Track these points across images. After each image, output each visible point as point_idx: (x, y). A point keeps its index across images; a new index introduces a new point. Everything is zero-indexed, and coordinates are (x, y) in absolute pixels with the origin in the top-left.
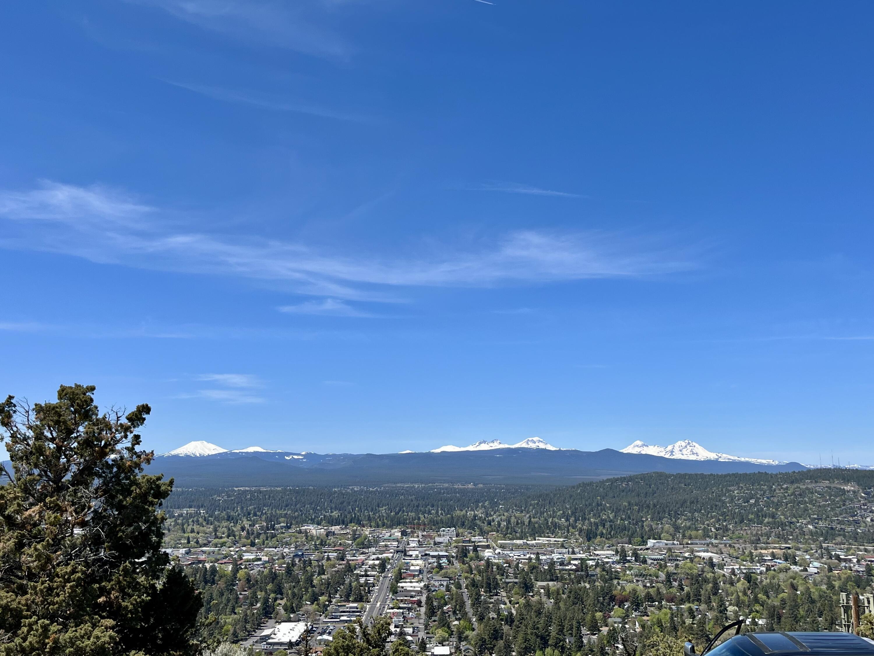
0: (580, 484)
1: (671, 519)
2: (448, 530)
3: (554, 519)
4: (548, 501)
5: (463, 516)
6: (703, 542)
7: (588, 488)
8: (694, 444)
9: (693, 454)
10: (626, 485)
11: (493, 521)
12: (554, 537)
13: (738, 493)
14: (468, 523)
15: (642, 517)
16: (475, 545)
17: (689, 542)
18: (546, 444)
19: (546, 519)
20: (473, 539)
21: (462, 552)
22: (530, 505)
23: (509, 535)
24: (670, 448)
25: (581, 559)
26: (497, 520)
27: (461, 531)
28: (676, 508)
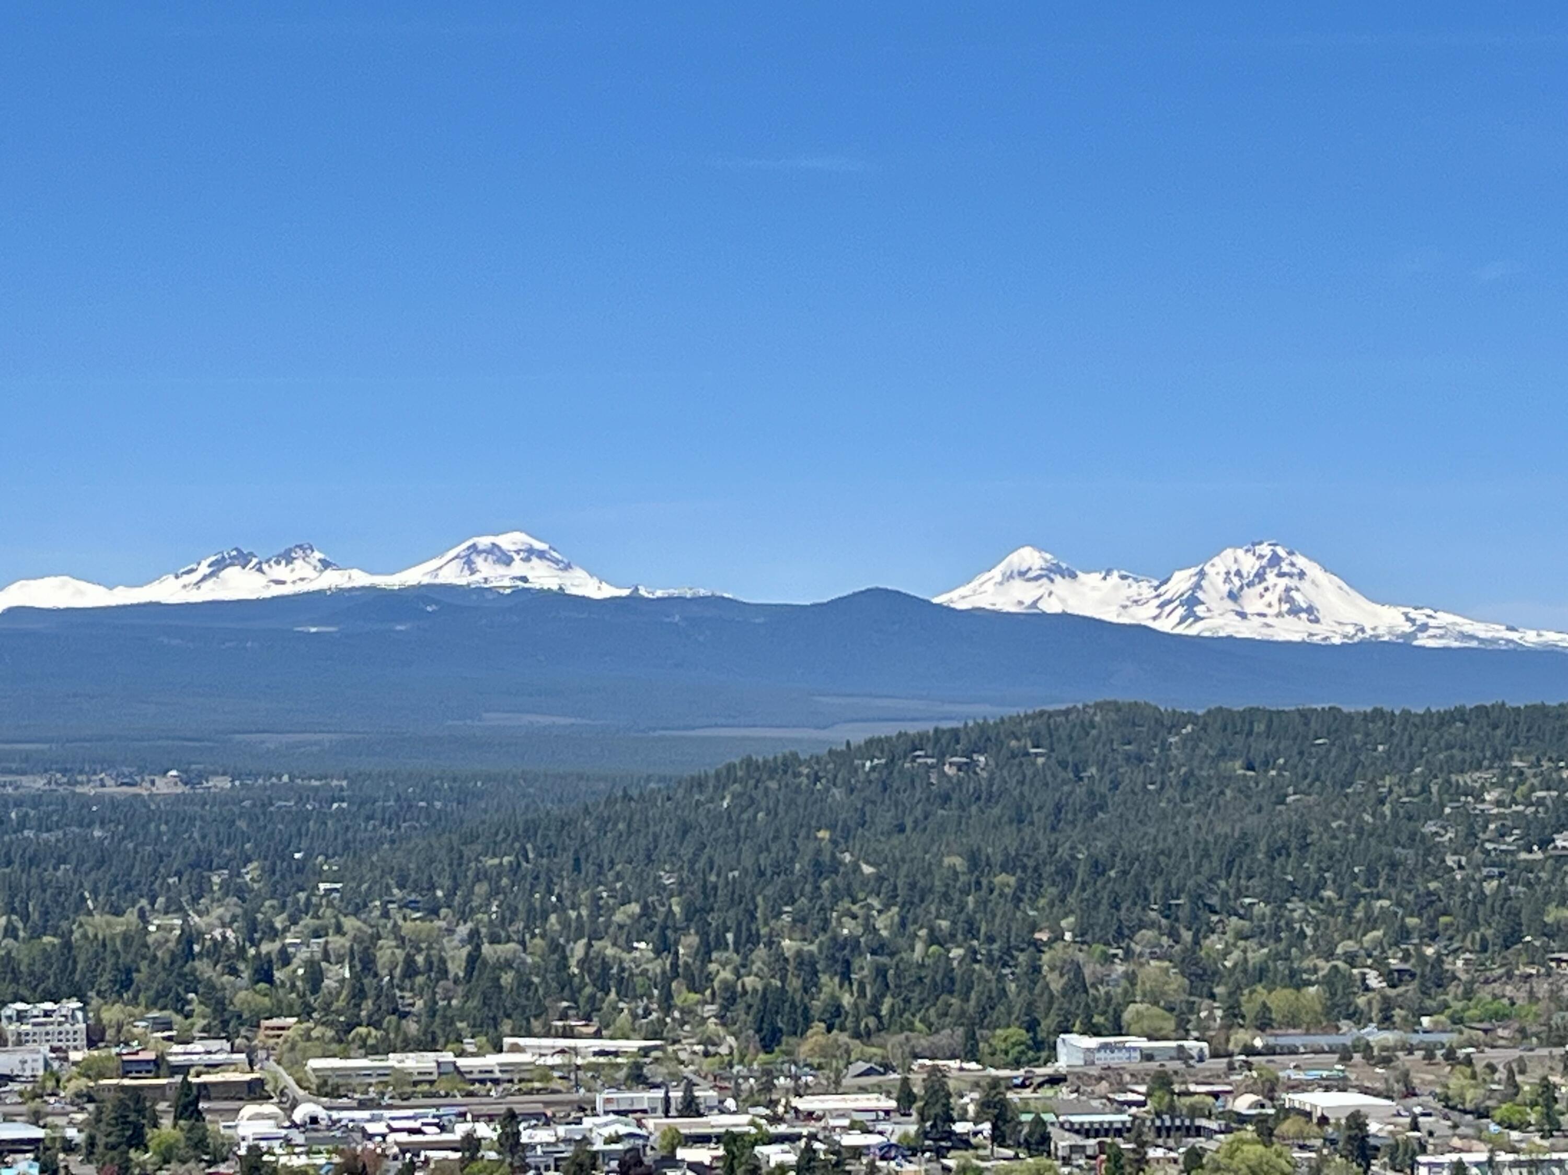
0: (730, 768)
1: (1175, 936)
2: (47, 1014)
3: (597, 945)
4: (566, 859)
5: (127, 939)
6: (1323, 1041)
7: (773, 785)
8: (1301, 561)
9: (1295, 611)
10: (960, 767)
11: (285, 958)
12: (597, 1035)
13: (1499, 803)
14: (152, 976)
15: (1034, 928)
16: (185, 1083)
17: (1258, 1043)
18: (568, 567)
19: (555, 947)
20: (177, 1054)
21: (122, 1120)
22: (478, 879)
23: (363, 1030)
24: (1181, 582)
25: (729, 1139)
26: (304, 954)
27: (111, 1014)
28: (1201, 879)
